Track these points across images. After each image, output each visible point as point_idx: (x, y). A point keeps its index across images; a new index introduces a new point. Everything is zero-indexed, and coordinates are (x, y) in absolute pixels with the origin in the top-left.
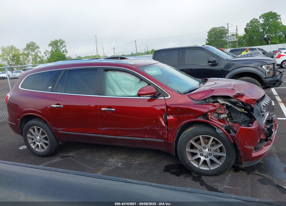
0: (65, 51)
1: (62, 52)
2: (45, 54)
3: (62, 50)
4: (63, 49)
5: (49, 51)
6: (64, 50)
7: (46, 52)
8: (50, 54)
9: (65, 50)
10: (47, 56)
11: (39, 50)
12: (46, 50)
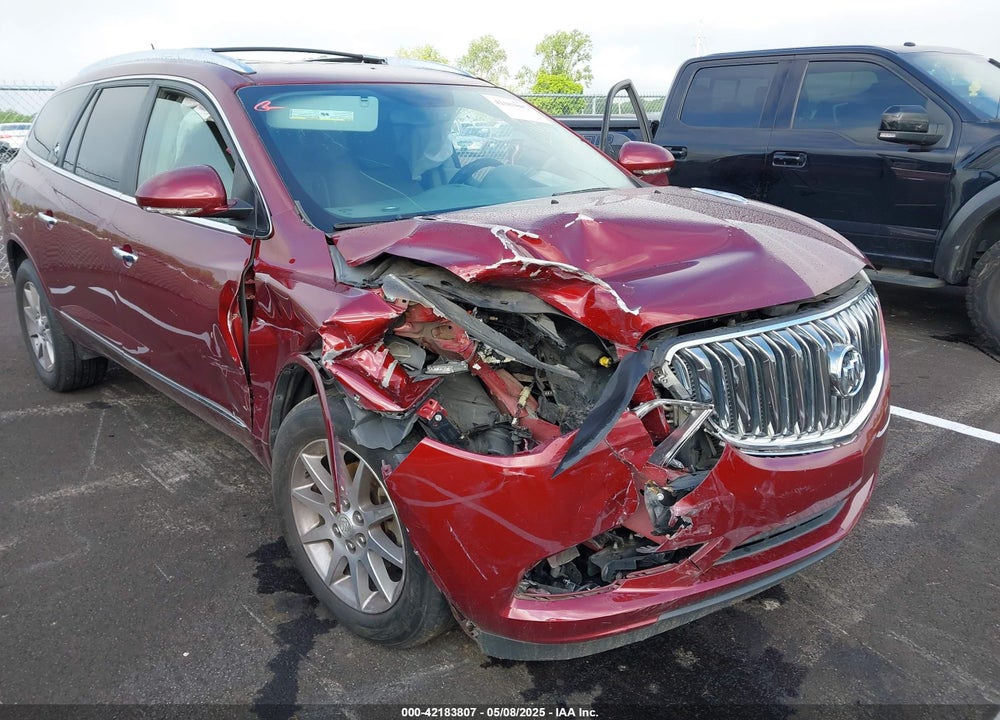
0: (583, 74)
1: (574, 77)
2: (519, 80)
3: (576, 68)
4: (580, 66)
5: (535, 72)
6: (581, 71)
7: (523, 71)
8: (533, 79)
9: (585, 70)
10: (525, 86)
11: (504, 64)
12: (524, 67)
